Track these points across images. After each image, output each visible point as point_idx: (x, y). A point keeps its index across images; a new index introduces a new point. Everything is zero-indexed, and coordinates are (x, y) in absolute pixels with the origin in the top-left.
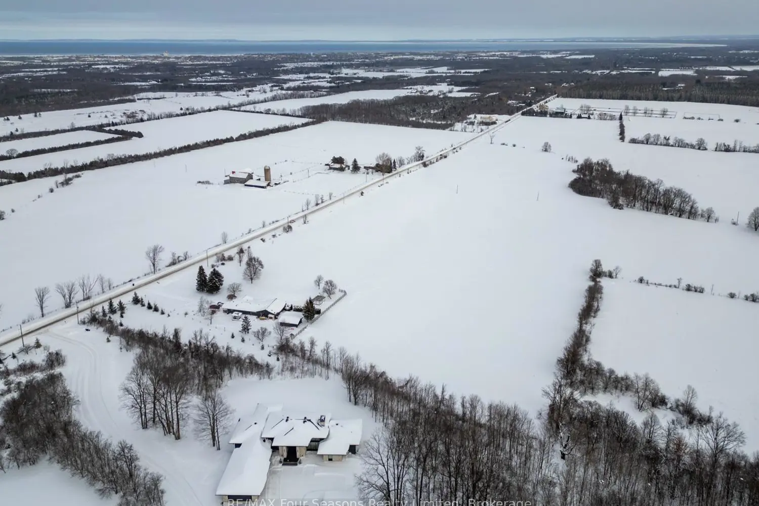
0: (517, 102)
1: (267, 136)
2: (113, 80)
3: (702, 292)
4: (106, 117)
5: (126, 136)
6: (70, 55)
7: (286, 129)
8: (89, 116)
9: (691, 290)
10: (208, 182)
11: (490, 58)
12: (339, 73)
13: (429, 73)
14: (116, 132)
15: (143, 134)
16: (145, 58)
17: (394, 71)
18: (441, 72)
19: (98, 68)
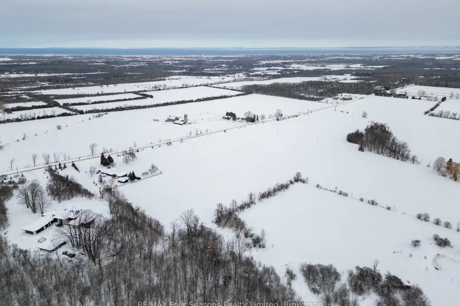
0: (381, 87)
1: (213, 100)
2: (166, 69)
3: (347, 196)
4: (146, 87)
5: (146, 96)
6: (156, 56)
7: (226, 97)
8: (138, 87)
9: (342, 194)
10: (157, 120)
11: (397, 59)
12: (289, 67)
13: (347, 67)
14: (143, 95)
15: (153, 96)
16: (191, 58)
17: (325, 66)
18: (355, 67)
19: (165, 63)
